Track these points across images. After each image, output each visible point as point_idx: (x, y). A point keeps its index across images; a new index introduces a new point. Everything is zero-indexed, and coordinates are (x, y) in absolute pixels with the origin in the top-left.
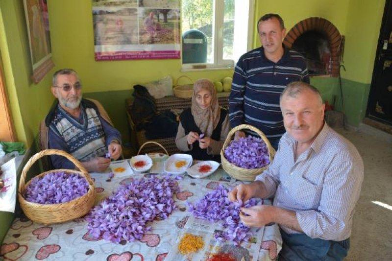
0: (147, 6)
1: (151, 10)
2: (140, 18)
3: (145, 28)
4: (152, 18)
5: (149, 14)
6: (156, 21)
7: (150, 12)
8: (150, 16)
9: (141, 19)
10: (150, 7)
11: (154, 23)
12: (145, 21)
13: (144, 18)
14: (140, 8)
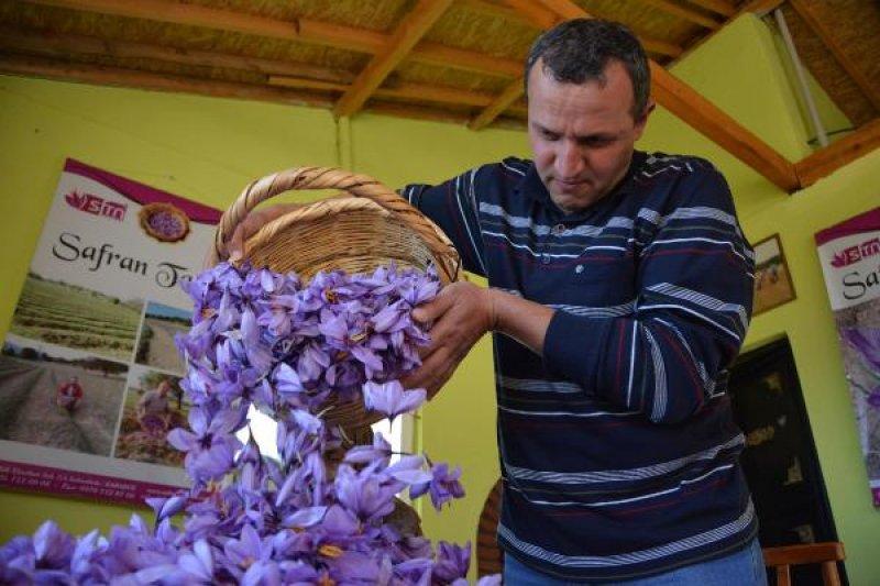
0: (156, 365)
1: (164, 377)
2: (131, 389)
3: (139, 417)
4: (163, 396)
5: (158, 384)
6: (173, 405)
7: (161, 380)
8: (159, 391)
9: (135, 393)
10: (163, 368)
11: (167, 410)
12: (143, 399)
13: (141, 392)
14: (137, 365)
